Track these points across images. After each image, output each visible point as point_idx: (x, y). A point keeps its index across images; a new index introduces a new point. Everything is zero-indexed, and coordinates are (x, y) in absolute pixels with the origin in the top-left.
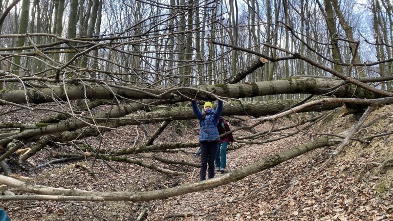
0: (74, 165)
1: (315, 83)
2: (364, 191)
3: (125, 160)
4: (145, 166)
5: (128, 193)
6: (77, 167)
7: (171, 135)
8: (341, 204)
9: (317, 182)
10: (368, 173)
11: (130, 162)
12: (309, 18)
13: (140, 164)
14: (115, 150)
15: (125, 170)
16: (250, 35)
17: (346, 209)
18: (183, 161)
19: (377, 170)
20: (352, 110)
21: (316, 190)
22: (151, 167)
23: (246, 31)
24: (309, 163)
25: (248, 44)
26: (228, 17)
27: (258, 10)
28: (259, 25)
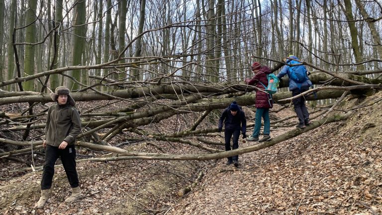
0: (145, 143)
1: (326, 77)
2: (351, 144)
3: (179, 141)
4: (194, 146)
5: (196, 155)
6: (148, 144)
7: (206, 124)
8: (337, 152)
9: (325, 144)
10: (356, 134)
11: (182, 142)
12: (333, 9)
13: (190, 144)
14: (168, 134)
15: (180, 148)
16: (273, 29)
17: (339, 154)
18: (221, 142)
19: (360, 131)
20: (355, 96)
21: (324, 149)
22: (198, 146)
23: (269, 25)
24: (322, 135)
25: (271, 37)
26: (251, 13)
27: (281, 5)
28: (282, 20)
